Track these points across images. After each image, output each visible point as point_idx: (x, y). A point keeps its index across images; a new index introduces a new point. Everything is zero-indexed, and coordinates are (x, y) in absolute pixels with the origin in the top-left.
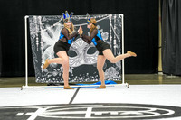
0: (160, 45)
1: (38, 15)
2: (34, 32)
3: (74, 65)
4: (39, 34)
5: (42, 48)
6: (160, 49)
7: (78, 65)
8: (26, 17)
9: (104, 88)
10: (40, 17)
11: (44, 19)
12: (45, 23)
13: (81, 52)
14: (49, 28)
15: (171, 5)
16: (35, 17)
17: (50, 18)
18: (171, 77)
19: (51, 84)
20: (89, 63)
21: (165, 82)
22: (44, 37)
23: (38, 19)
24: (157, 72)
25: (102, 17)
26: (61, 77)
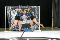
0: (52, 17)
1: (10, 6)
2: (8, 12)
3: (22, 24)
4: (10, 13)
5: (11, 18)
6: (52, 18)
7: (24, 24)
8: (6, 7)
9: (33, 32)
10: (10, 7)
11: (12, 8)
12: (12, 9)
13: (25, 19)
14: (14, 11)
15: (56, 3)
16: (9, 7)
17: (14, 7)
18: (56, 28)
19: (14, 30)
20: (27, 23)
21: (54, 30)
22: (12, 14)
23: (10, 8)
24: (51, 26)
25: (32, 7)
26: (18, 28)
